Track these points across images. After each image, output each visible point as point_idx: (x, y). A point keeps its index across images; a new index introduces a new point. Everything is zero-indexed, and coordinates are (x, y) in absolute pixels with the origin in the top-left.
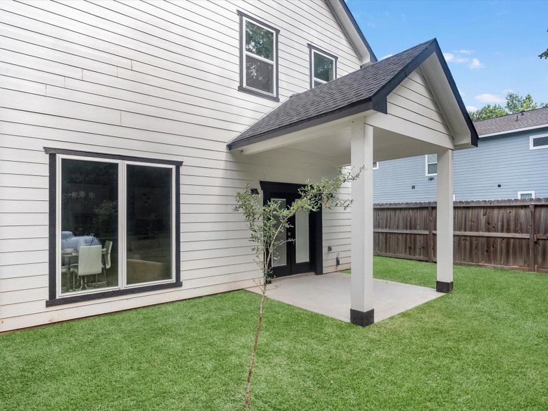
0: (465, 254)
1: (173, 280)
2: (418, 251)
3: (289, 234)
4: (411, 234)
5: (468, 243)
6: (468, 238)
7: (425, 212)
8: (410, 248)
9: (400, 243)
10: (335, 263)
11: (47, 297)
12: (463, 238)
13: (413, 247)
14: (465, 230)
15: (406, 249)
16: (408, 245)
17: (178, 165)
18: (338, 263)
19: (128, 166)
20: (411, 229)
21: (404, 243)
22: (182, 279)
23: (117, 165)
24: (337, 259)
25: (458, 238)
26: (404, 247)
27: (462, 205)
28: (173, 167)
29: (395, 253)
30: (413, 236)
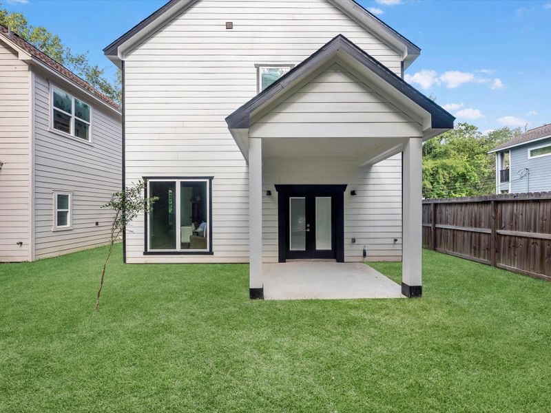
0: (535, 262)
1: (208, 250)
2: (482, 252)
3: (308, 225)
4: (475, 232)
5: (538, 248)
6: (539, 242)
7: (490, 208)
8: (475, 248)
9: (466, 241)
10: (362, 255)
11: (144, 250)
12: (532, 241)
13: (477, 247)
14: (535, 231)
15: (471, 249)
16: (473, 245)
17: (211, 178)
18: (365, 255)
19: (181, 182)
20: (476, 226)
21: (469, 242)
22: (213, 250)
23: (175, 182)
24: (364, 251)
25: (526, 240)
26: (469, 246)
27: (531, 198)
28: (208, 181)
29: (460, 253)
30: (477, 235)
